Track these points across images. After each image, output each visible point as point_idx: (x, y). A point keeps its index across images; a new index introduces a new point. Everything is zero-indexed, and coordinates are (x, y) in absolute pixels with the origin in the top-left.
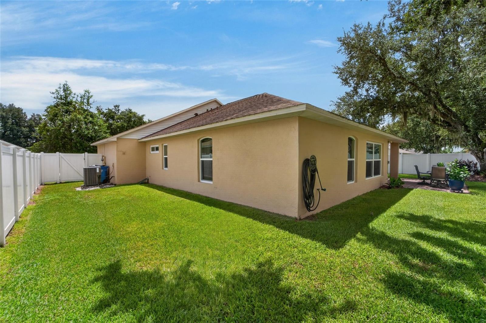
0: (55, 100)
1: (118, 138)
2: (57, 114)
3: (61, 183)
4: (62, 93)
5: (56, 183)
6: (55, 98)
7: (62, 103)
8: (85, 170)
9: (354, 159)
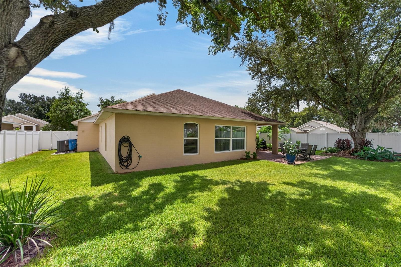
0: (59, 96)
1: (78, 122)
2: (58, 105)
3: (52, 150)
4: (64, 92)
5: (49, 150)
6: (59, 95)
7: (63, 98)
8: (58, 141)
9: (198, 138)
